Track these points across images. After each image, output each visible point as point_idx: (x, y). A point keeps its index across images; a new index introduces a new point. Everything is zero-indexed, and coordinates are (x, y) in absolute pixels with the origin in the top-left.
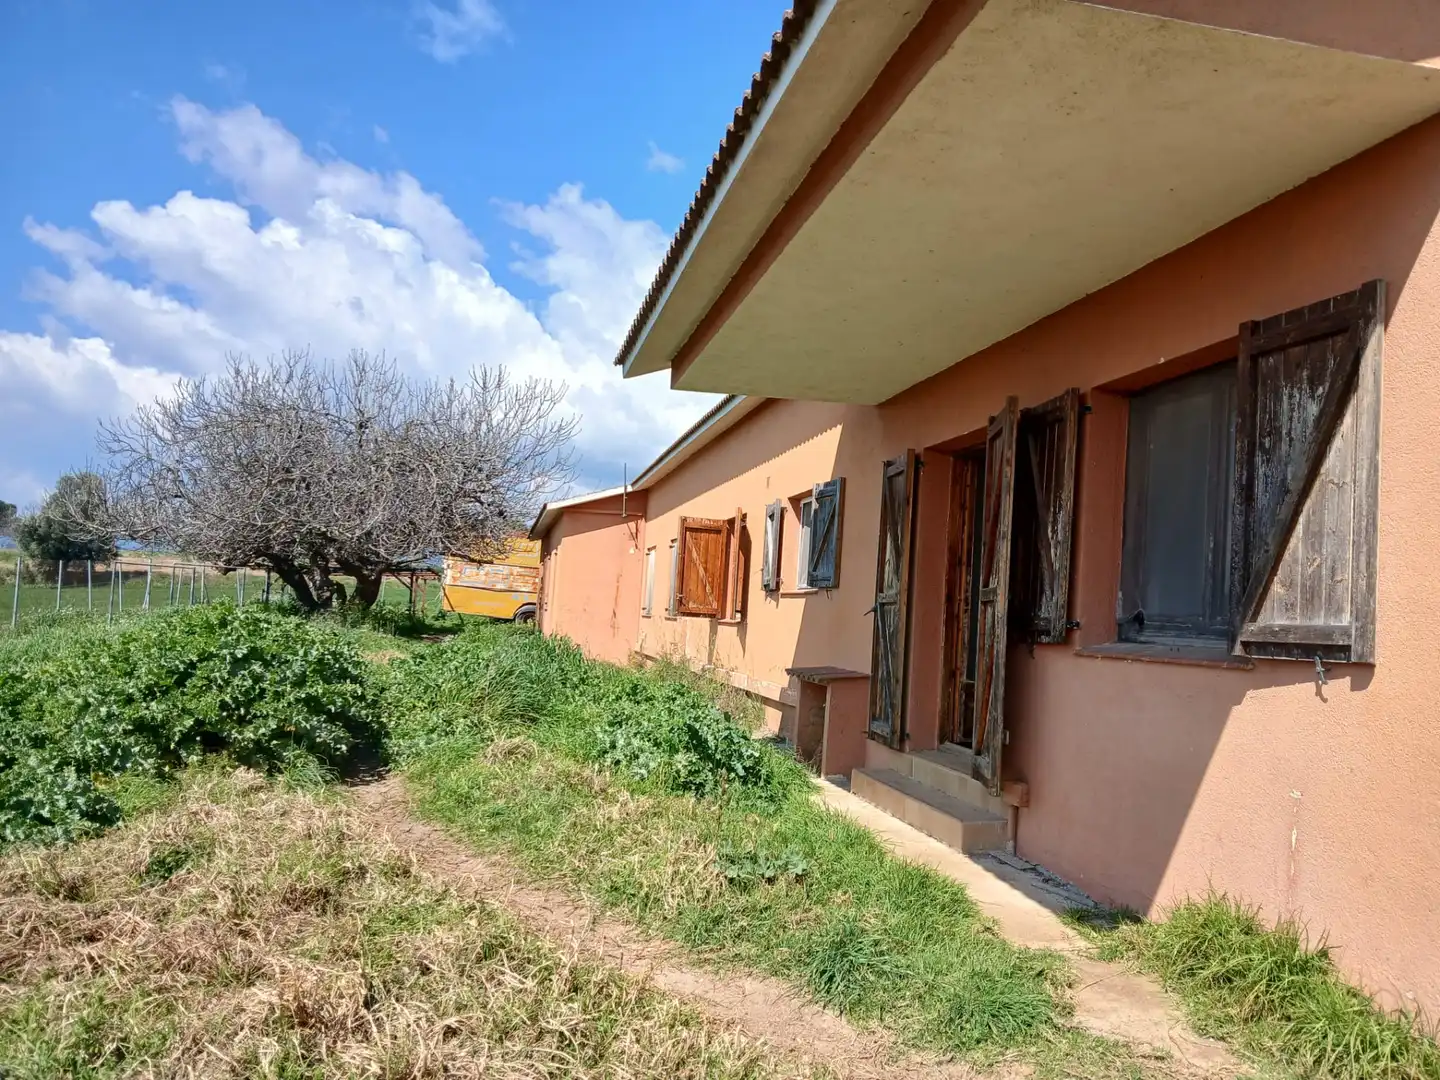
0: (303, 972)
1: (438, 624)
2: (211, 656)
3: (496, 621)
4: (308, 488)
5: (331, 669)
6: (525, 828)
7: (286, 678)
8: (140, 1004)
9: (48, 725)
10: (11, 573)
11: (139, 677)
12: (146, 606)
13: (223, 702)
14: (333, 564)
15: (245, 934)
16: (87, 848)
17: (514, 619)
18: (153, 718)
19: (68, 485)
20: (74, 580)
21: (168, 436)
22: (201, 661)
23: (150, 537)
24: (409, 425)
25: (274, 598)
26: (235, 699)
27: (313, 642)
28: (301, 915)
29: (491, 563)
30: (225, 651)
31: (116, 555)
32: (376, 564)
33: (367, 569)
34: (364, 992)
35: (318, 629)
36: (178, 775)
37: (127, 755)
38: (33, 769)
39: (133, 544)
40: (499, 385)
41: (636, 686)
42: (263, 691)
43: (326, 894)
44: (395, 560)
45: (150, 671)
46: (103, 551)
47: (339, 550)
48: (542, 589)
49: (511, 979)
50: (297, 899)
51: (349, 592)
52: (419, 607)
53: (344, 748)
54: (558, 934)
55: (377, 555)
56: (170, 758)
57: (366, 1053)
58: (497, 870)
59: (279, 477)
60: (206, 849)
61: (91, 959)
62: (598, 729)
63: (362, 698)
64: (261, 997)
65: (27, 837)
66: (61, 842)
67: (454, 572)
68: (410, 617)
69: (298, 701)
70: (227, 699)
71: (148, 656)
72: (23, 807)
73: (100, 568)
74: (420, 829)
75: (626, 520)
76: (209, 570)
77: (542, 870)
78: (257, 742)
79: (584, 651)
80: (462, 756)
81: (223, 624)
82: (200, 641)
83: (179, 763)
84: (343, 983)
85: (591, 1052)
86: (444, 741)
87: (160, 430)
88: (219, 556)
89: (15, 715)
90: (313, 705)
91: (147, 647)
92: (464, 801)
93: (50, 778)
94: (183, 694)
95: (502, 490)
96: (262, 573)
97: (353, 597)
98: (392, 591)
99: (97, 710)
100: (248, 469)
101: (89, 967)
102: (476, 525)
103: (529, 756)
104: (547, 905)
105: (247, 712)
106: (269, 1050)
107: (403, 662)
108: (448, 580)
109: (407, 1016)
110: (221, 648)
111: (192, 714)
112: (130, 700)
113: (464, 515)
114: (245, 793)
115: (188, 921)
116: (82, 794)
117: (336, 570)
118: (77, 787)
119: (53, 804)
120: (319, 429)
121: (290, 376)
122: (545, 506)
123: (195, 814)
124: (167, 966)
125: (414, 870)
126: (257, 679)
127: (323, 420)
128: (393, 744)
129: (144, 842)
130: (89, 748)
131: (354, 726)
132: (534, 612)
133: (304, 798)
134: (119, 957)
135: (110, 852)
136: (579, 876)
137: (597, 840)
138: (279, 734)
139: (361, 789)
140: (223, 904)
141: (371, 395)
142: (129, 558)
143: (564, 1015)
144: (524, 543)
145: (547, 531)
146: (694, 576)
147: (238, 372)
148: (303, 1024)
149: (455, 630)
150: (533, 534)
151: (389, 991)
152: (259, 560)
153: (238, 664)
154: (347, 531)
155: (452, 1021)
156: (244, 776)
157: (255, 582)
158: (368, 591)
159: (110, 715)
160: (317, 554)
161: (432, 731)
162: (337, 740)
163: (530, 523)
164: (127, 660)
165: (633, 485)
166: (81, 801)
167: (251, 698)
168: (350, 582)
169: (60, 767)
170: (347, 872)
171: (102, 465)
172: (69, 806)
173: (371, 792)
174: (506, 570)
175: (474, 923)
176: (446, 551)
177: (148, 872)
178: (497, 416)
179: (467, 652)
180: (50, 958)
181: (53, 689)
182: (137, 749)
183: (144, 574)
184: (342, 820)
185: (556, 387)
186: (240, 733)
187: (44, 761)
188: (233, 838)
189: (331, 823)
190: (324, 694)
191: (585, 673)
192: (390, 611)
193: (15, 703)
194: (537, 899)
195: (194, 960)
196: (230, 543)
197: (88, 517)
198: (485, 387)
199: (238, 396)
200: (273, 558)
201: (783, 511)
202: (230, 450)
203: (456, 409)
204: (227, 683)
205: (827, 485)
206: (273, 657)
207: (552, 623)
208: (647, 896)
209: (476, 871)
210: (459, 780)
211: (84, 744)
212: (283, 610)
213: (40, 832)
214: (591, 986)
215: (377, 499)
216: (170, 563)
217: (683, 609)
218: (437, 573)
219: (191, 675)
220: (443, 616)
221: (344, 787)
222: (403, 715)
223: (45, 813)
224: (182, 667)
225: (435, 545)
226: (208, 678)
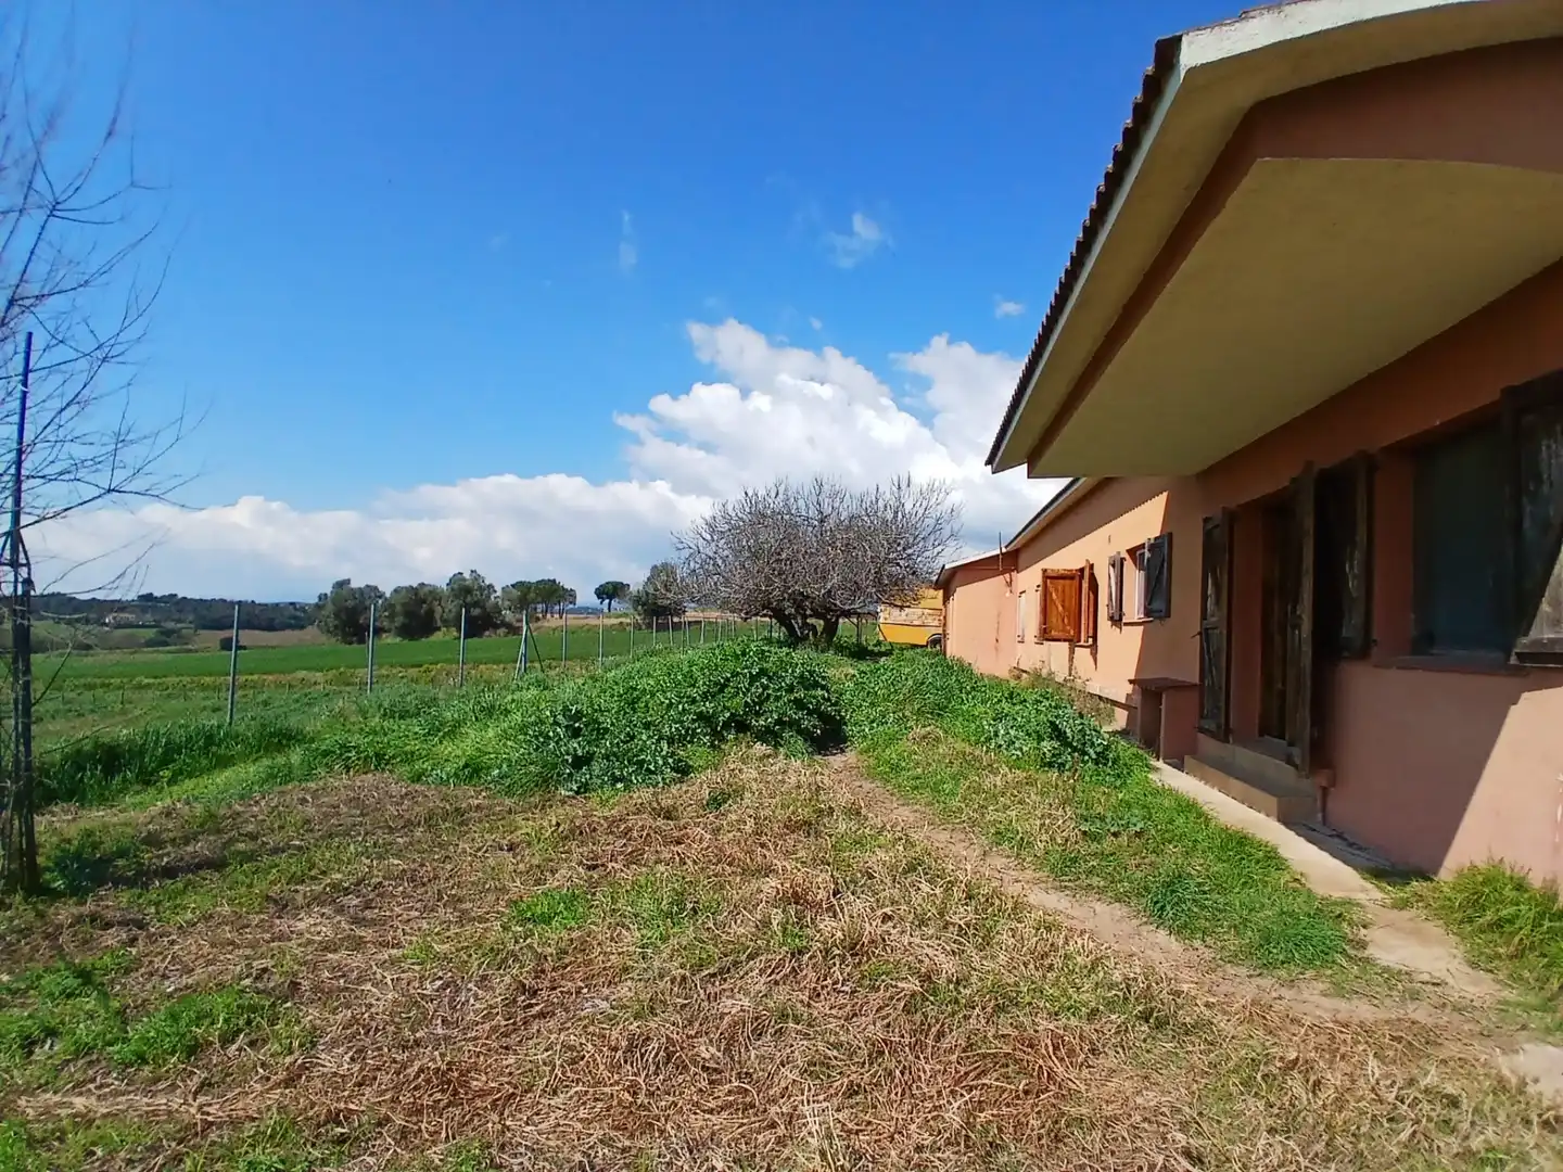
0: (795, 871)
1: (876, 649)
2: (738, 673)
3: (914, 646)
4: (791, 564)
5: (810, 682)
6: (936, 789)
7: (782, 687)
8: (705, 882)
9: (651, 716)
10: (628, 624)
11: (698, 687)
12: (702, 642)
13: (746, 702)
14: (808, 612)
15: (763, 846)
16: (674, 789)
17: (926, 646)
18: (708, 712)
19: (656, 571)
20: (662, 628)
21: (709, 537)
22: (733, 677)
23: (703, 601)
24: (851, 518)
25: (775, 635)
26: (753, 701)
27: (797, 664)
28: (795, 836)
29: (909, 607)
30: (746, 671)
31: (684, 611)
32: (836, 611)
33: (830, 613)
34: (833, 887)
35: (798, 656)
36: (723, 746)
37: (694, 734)
38: (645, 742)
39: (693, 605)
40: (909, 486)
41: (1012, 693)
42: (769, 695)
43: (810, 824)
44: (847, 607)
45: (704, 683)
46: (679, 610)
47: (812, 603)
48: (945, 625)
49: (925, 887)
50: (792, 826)
51: (820, 629)
52: (863, 638)
53: (819, 731)
54: (958, 860)
55: (835, 605)
56: (718, 736)
57: (834, 924)
58: (918, 815)
59: (774, 559)
60: (739, 793)
61: (679, 855)
62: (985, 723)
63: (829, 700)
64: (771, 884)
65: (644, 781)
66: (661, 785)
67: (887, 615)
68: (859, 645)
69: (790, 701)
70: (749, 700)
71: (703, 674)
72: (640, 764)
73: (676, 620)
74: (867, 786)
75: (1002, 573)
76: (735, 618)
77: (947, 816)
78: (767, 727)
79: (974, 667)
80: (892, 739)
81: (744, 654)
82: (731, 665)
83: (723, 740)
84: (820, 880)
85: (980, 940)
86: (881, 728)
87: (704, 534)
88: (741, 610)
89: (634, 710)
90: (799, 704)
91: (702, 669)
92: (896, 768)
93: (653, 747)
94: (723, 697)
95: (914, 557)
96: (767, 619)
97: (822, 633)
98: (845, 626)
99: (677, 707)
100: (755, 556)
101: (677, 859)
102: (897, 581)
103: (937, 739)
104: (952, 841)
105: (760, 709)
106: (777, 917)
107: (854, 676)
108: (881, 620)
109: (859, 905)
110: (744, 669)
111: (729, 710)
112: (694, 701)
113: (890, 575)
114: (761, 759)
115: (731, 835)
116: (671, 757)
117: (811, 616)
118: (668, 752)
119: (656, 763)
120: (796, 525)
121: (777, 494)
122: (944, 566)
123: (733, 770)
124: (719, 861)
125: (864, 811)
126: (765, 688)
127: (798, 519)
128: (849, 730)
129: (705, 786)
130: (673, 730)
131: (824, 718)
132: (940, 640)
133: (796, 763)
134: (693, 854)
135: (687, 792)
136: (974, 823)
137: (985, 799)
138: (779, 722)
139: (831, 758)
140: (749, 827)
141: (827, 500)
142: (691, 614)
143: (961, 915)
144: (932, 592)
145: (948, 583)
146: (1055, 613)
147: (746, 493)
148: (797, 903)
149: (888, 654)
150: (937, 586)
151: (848, 888)
152: (765, 612)
153: (753, 679)
154: (817, 591)
155: (887, 910)
156: (760, 748)
157: (764, 625)
158: (831, 629)
159: (684, 709)
160: (799, 607)
161: (873, 722)
162: (815, 727)
163: (935, 578)
164: (691, 677)
165: (1006, 547)
166: (670, 761)
167: (762, 700)
168: (820, 624)
169: (658, 741)
170: (821, 811)
171: (674, 558)
172: (664, 764)
173: (837, 761)
174: (919, 611)
175: (901, 848)
176: (878, 601)
177: (707, 805)
178: (908, 507)
179: (893, 669)
180: (657, 851)
181: (653, 695)
182: (699, 731)
183: (701, 622)
184: (819, 778)
185: (948, 482)
186: (757, 721)
187: (649, 737)
188: (755, 787)
189: (811, 780)
190: (805, 697)
191: (976, 683)
192: (845, 642)
193: (634, 703)
194: (944, 836)
195: (734, 859)
196: (748, 601)
197: (669, 590)
198: (899, 488)
199: (748, 510)
200: (772, 610)
201: (1123, 560)
202: (744, 543)
203: (881, 503)
204: (748, 690)
205: (1156, 538)
206: (774, 673)
207: (953, 648)
208: (1022, 838)
209: (904, 814)
210: (891, 753)
211: (671, 727)
212: (781, 644)
213: (650, 778)
214: (980, 896)
215: (833, 568)
216: (713, 614)
217: (1047, 636)
218: (875, 615)
219: (727, 686)
220: (879, 643)
221: (820, 757)
222: (855, 711)
223: (652, 767)
224: (722, 681)
225: (871, 597)
226: (737, 688)
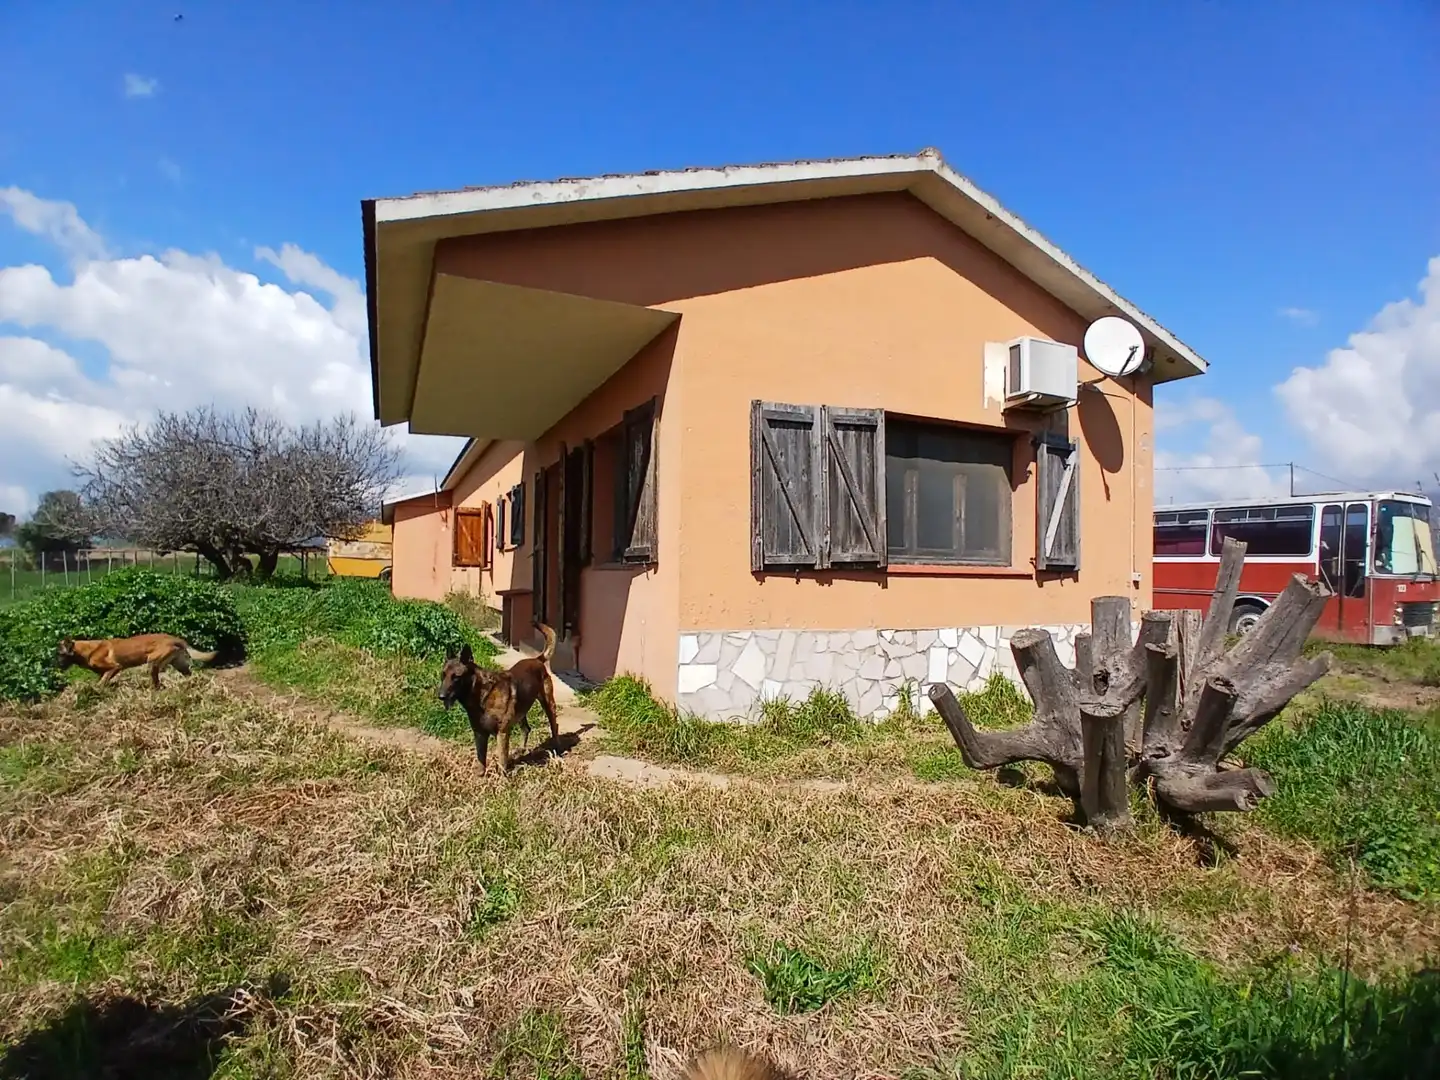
2: (124, 599)
5: (206, 605)
7: (171, 609)
11: (78, 613)
13: (132, 625)
14: (240, 547)
26: (140, 623)
29: (355, 540)
30: (131, 595)
32: (271, 546)
33: (266, 549)
41: (407, 607)
42: (157, 617)
47: (243, 536)
63: (226, 620)
67: (336, 549)
69: (180, 622)
70: (134, 623)
72: (13, 683)
80: (287, 649)
81: (131, 580)
86: (278, 642)
88: (157, 544)
89: (6, 637)
90: (190, 624)
92: (283, 671)
93: (26, 668)
94: (106, 621)
99: (53, 632)
103: (328, 645)
108: (331, 554)
116: (45, 676)
117: (245, 551)
126: (153, 611)
128: (247, 648)
130: (49, 653)
139: (225, 671)
146: (464, 541)
152: (187, 547)
153: (139, 603)
154: (246, 524)
158: (269, 562)
159: (61, 635)
161: (272, 638)
166: (44, 679)
167: (149, 622)
168: (256, 558)
169: (33, 662)
172: (38, 682)
173: (229, 674)
174: (371, 545)
181: (27, 622)
187: (21, 661)
190: (196, 618)
196: (164, 534)
200: (196, 545)
204: (133, 614)
205: (518, 486)
206: (163, 597)
210: (282, 660)
211: (46, 650)
217: (458, 563)
218: (323, 549)
219: (111, 611)
221: (215, 670)
224: (104, 606)
225: (312, 531)
226: (121, 612)
